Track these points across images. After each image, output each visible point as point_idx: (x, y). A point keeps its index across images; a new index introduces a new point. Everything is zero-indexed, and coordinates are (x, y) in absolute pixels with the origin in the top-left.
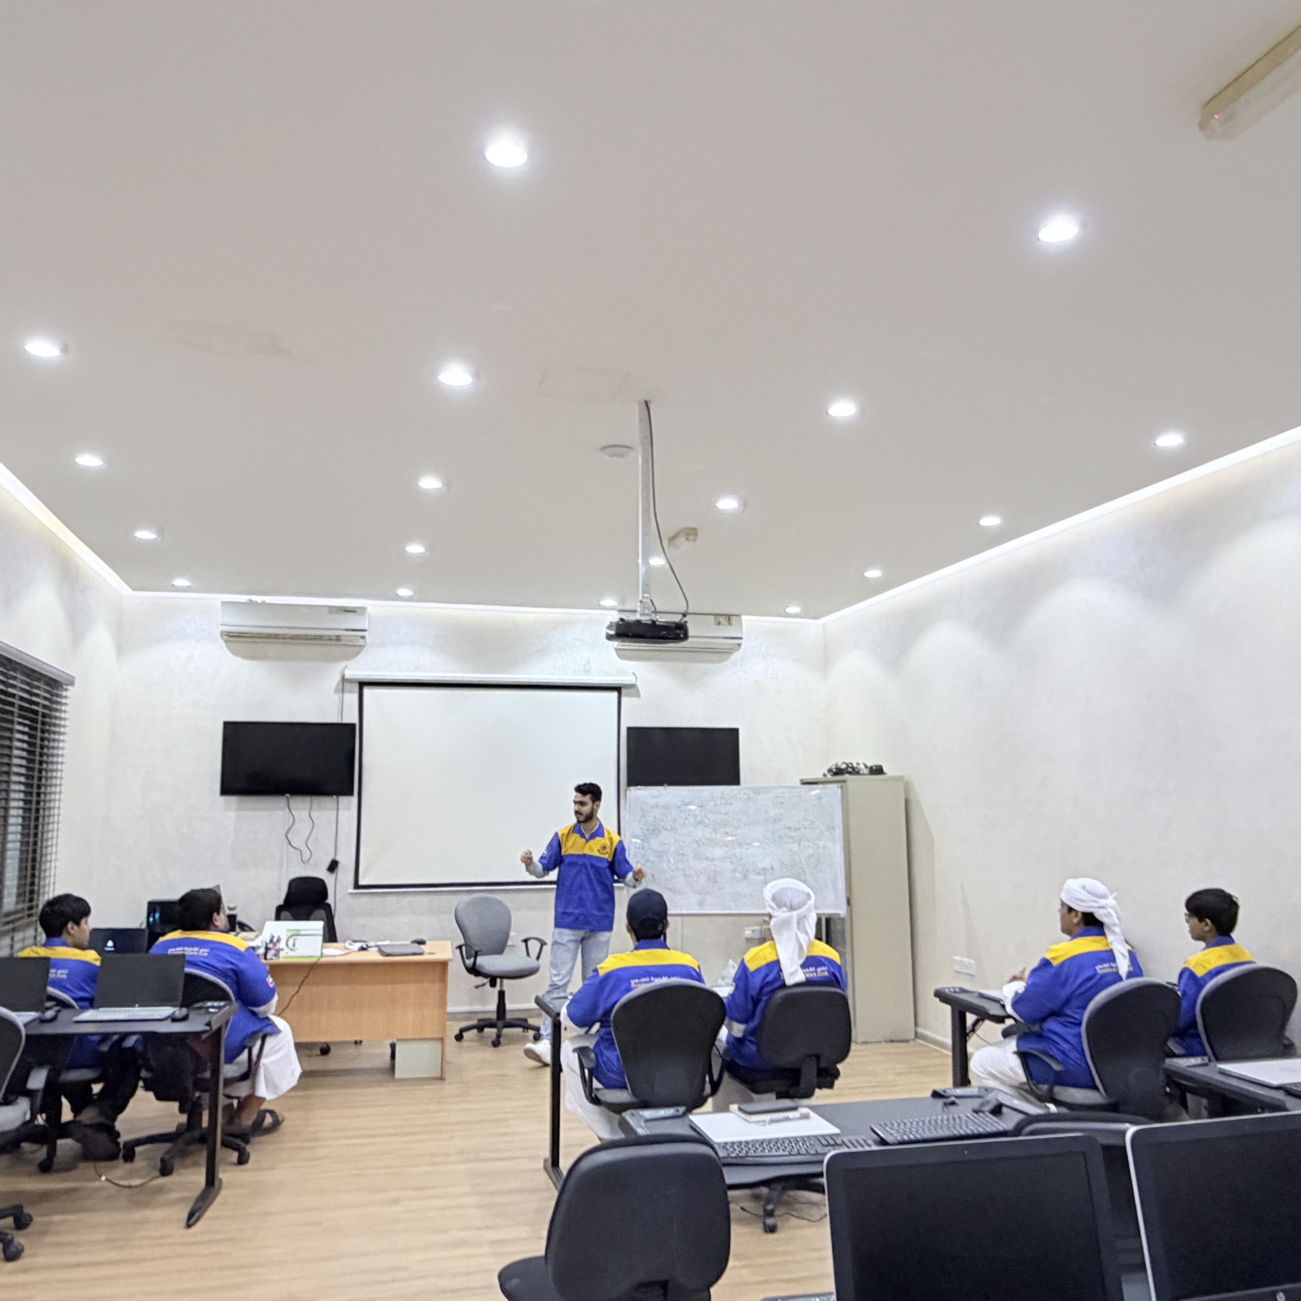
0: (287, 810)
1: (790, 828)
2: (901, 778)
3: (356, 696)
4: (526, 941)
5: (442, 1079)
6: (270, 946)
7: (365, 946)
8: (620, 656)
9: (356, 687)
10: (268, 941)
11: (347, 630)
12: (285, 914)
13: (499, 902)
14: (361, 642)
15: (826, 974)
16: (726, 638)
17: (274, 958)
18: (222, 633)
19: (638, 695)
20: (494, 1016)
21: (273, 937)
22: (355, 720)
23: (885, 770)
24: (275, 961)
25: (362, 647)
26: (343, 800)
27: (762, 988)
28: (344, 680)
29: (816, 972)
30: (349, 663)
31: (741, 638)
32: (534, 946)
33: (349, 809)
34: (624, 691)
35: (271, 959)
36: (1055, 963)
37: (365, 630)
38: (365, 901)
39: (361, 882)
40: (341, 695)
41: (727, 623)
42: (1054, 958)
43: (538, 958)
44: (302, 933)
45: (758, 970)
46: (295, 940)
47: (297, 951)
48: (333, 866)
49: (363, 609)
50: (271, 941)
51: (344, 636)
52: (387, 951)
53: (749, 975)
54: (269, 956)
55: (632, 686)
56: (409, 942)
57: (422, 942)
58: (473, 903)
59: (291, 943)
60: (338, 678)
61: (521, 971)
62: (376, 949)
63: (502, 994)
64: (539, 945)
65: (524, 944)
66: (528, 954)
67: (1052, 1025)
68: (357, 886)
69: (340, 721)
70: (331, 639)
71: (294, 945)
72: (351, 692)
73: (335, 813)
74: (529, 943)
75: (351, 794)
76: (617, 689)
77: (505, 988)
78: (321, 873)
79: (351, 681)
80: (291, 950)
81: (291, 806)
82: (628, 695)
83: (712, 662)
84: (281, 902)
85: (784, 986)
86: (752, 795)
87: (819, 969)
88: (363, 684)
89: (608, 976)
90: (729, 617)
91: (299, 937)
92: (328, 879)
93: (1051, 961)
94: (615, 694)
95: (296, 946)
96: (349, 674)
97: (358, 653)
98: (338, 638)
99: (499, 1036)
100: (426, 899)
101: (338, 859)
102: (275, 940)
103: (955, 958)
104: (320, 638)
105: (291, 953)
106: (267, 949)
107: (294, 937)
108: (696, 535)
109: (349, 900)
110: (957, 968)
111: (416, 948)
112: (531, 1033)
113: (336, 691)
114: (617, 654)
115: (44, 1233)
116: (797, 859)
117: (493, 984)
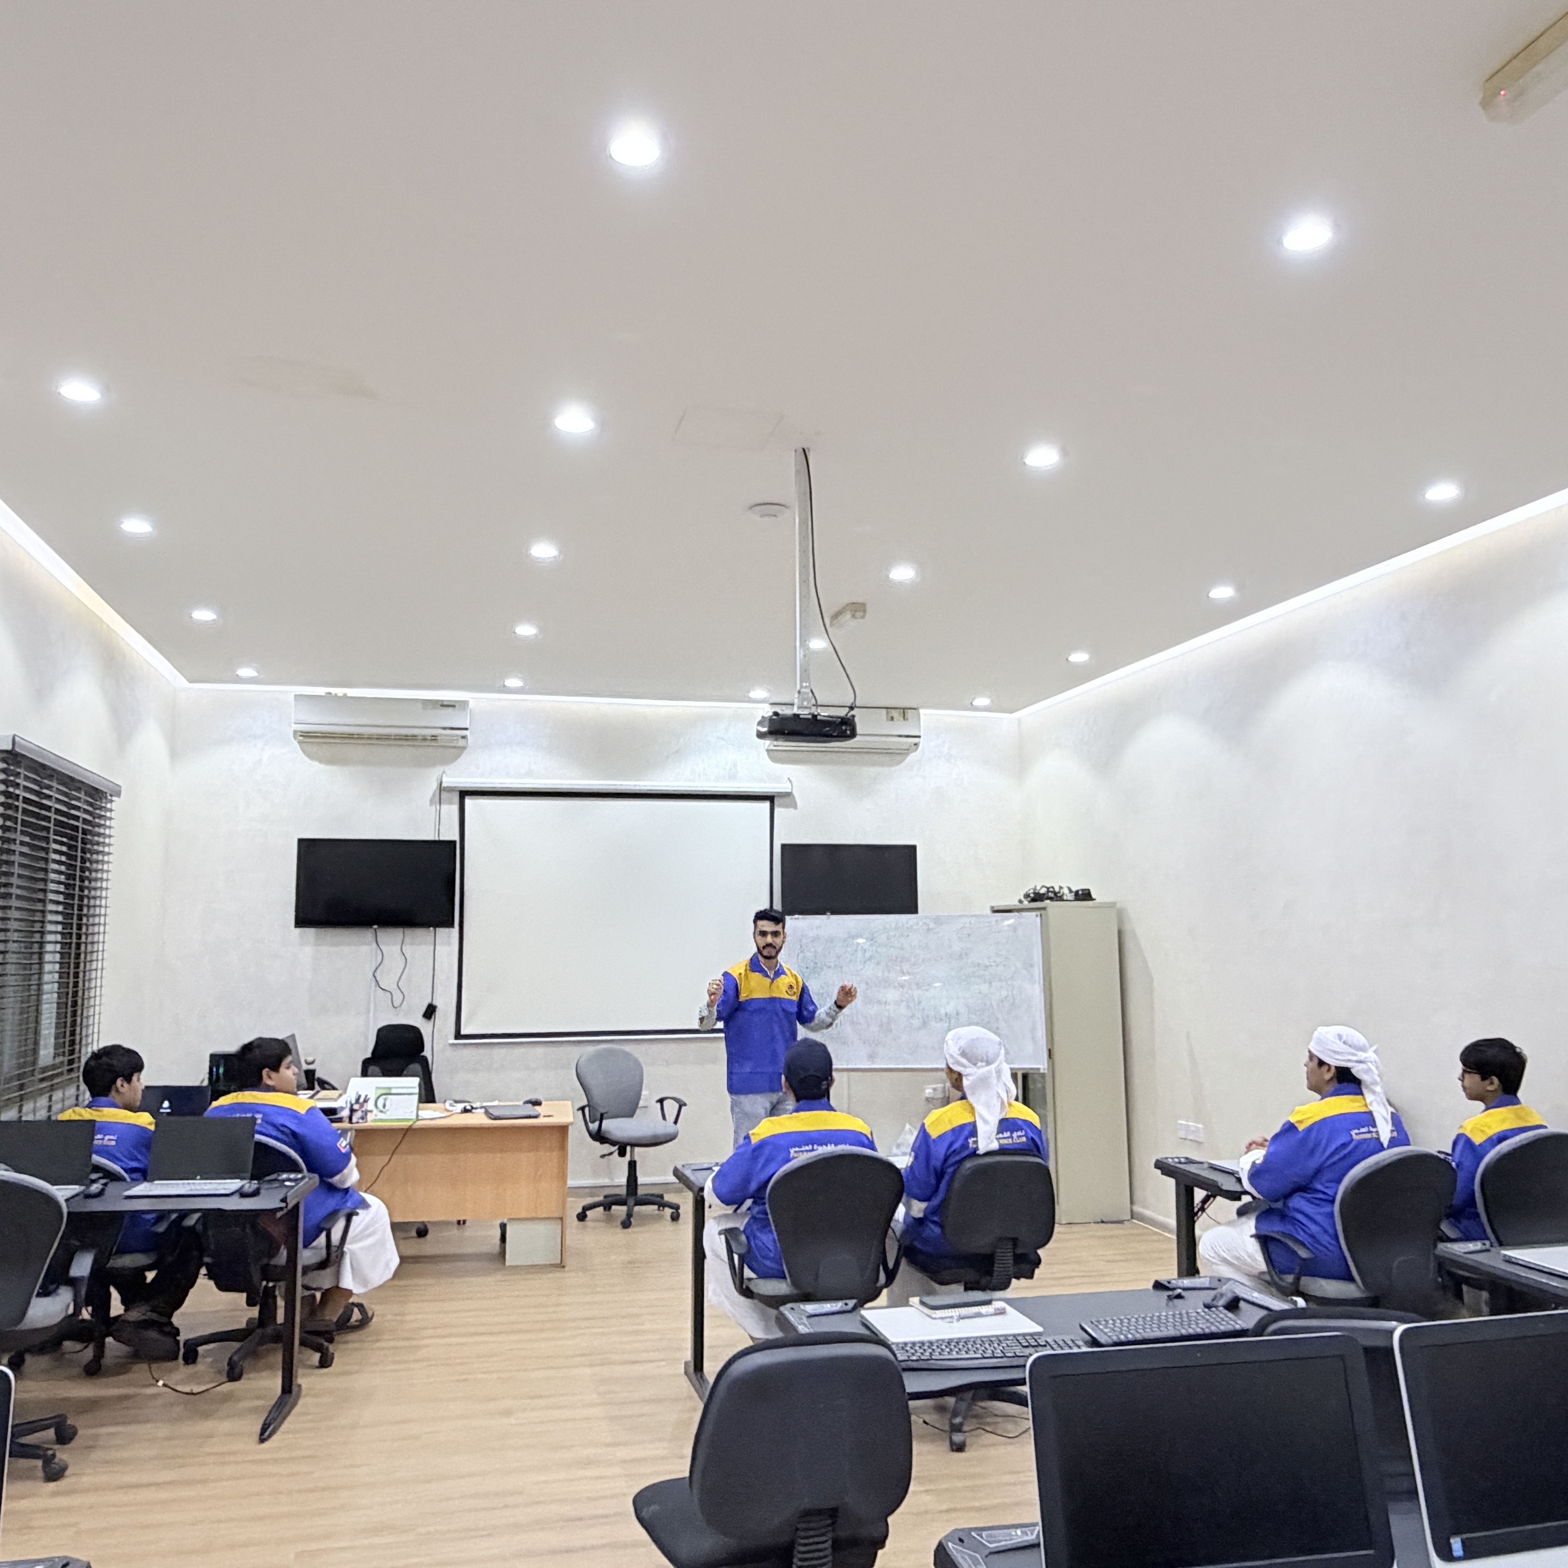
0: (374, 945)
1: (979, 965)
2: (1112, 905)
3: (455, 808)
4: (661, 1101)
5: (561, 1266)
6: (356, 1107)
7: (469, 1107)
8: (774, 760)
9: (456, 798)
10: (353, 1102)
11: (445, 728)
12: (372, 1069)
13: (627, 1055)
14: (461, 743)
15: (1024, 1139)
16: (900, 736)
17: (361, 1121)
18: (295, 732)
19: (794, 806)
20: (623, 1191)
21: (359, 1097)
22: (456, 837)
23: (1094, 896)
24: (362, 1125)
25: (464, 748)
26: (442, 932)
27: (946, 1159)
28: (441, 789)
29: (1012, 1137)
30: (447, 768)
31: (919, 737)
32: (671, 1108)
33: (449, 944)
34: (777, 801)
35: (357, 1123)
36: (1301, 1128)
37: (466, 729)
38: (469, 1054)
39: (463, 1032)
40: (438, 807)
41: (902, 719)
42: (1300, 1122)
43: (676, 1122)
44: (393, 1091)
45: (940, 1137)
46: (385, 1099)
47: (388, 1113)
48: (430, 1012)
49: (464, 704)
50: (357, 1101)
51: (441, 735)
52: (496, 1113)
53: (931, 1142)
54: (354, 1120)
55: (788, 795)
56: (521, 1103)
57: (537, 1103)
58: (598, 1056)
59: (381, 1102)
60: (434, 786)
61: (655, 1136)
62: (483, 1110)
63: (632, 1165)
64: (677, 1106)
65: (659, 1105)
66: (664, 1118)
67: (1298, 1202)
68: (458, 1035)
69: (437, 839)
70: (425, 739)
71: (384, 1106)
72: (450, 803)
73: (432, 947)
74: (665, 1103)
75: (451, 925)
76: (770, 798)
77: (636, 1158)
78: (416, 1020)
79: (450, 790)
80: (381, 1111)
81: (379, 940)
82: (780, 806)
83: (882, 764)
84: (369, 1055)
85: (974, 1154)
86: (932, 925)
87: (1015, 1135)
88: (464, 794)
89: (763, 1144)
90: (904, 711)
91: (390, 1097)
92: (425, 1028)
93: (1297, 1125)
94: (766, 805)
95: (387, 1107)
96: (447, 782)
97: (458, 756)
98: (434, 738)
99: (629, 1215)
100: (540, 1051)
101: (435, 1003)
102: (361, 1100)
103: (1180, 1122)
104: (414, 737)
105: (381, 1116)
106: (352, 1111)
107: (384, 1097)
108: (865, 611)
109: (449, 1053)
110: (1182, 1134)
111: (530, 1110)
112: (668, 1211)
113: (432, 802)
114: (770, 758)
115: (90, 1448)
116: (988, 1003)
117: (622, 1153)
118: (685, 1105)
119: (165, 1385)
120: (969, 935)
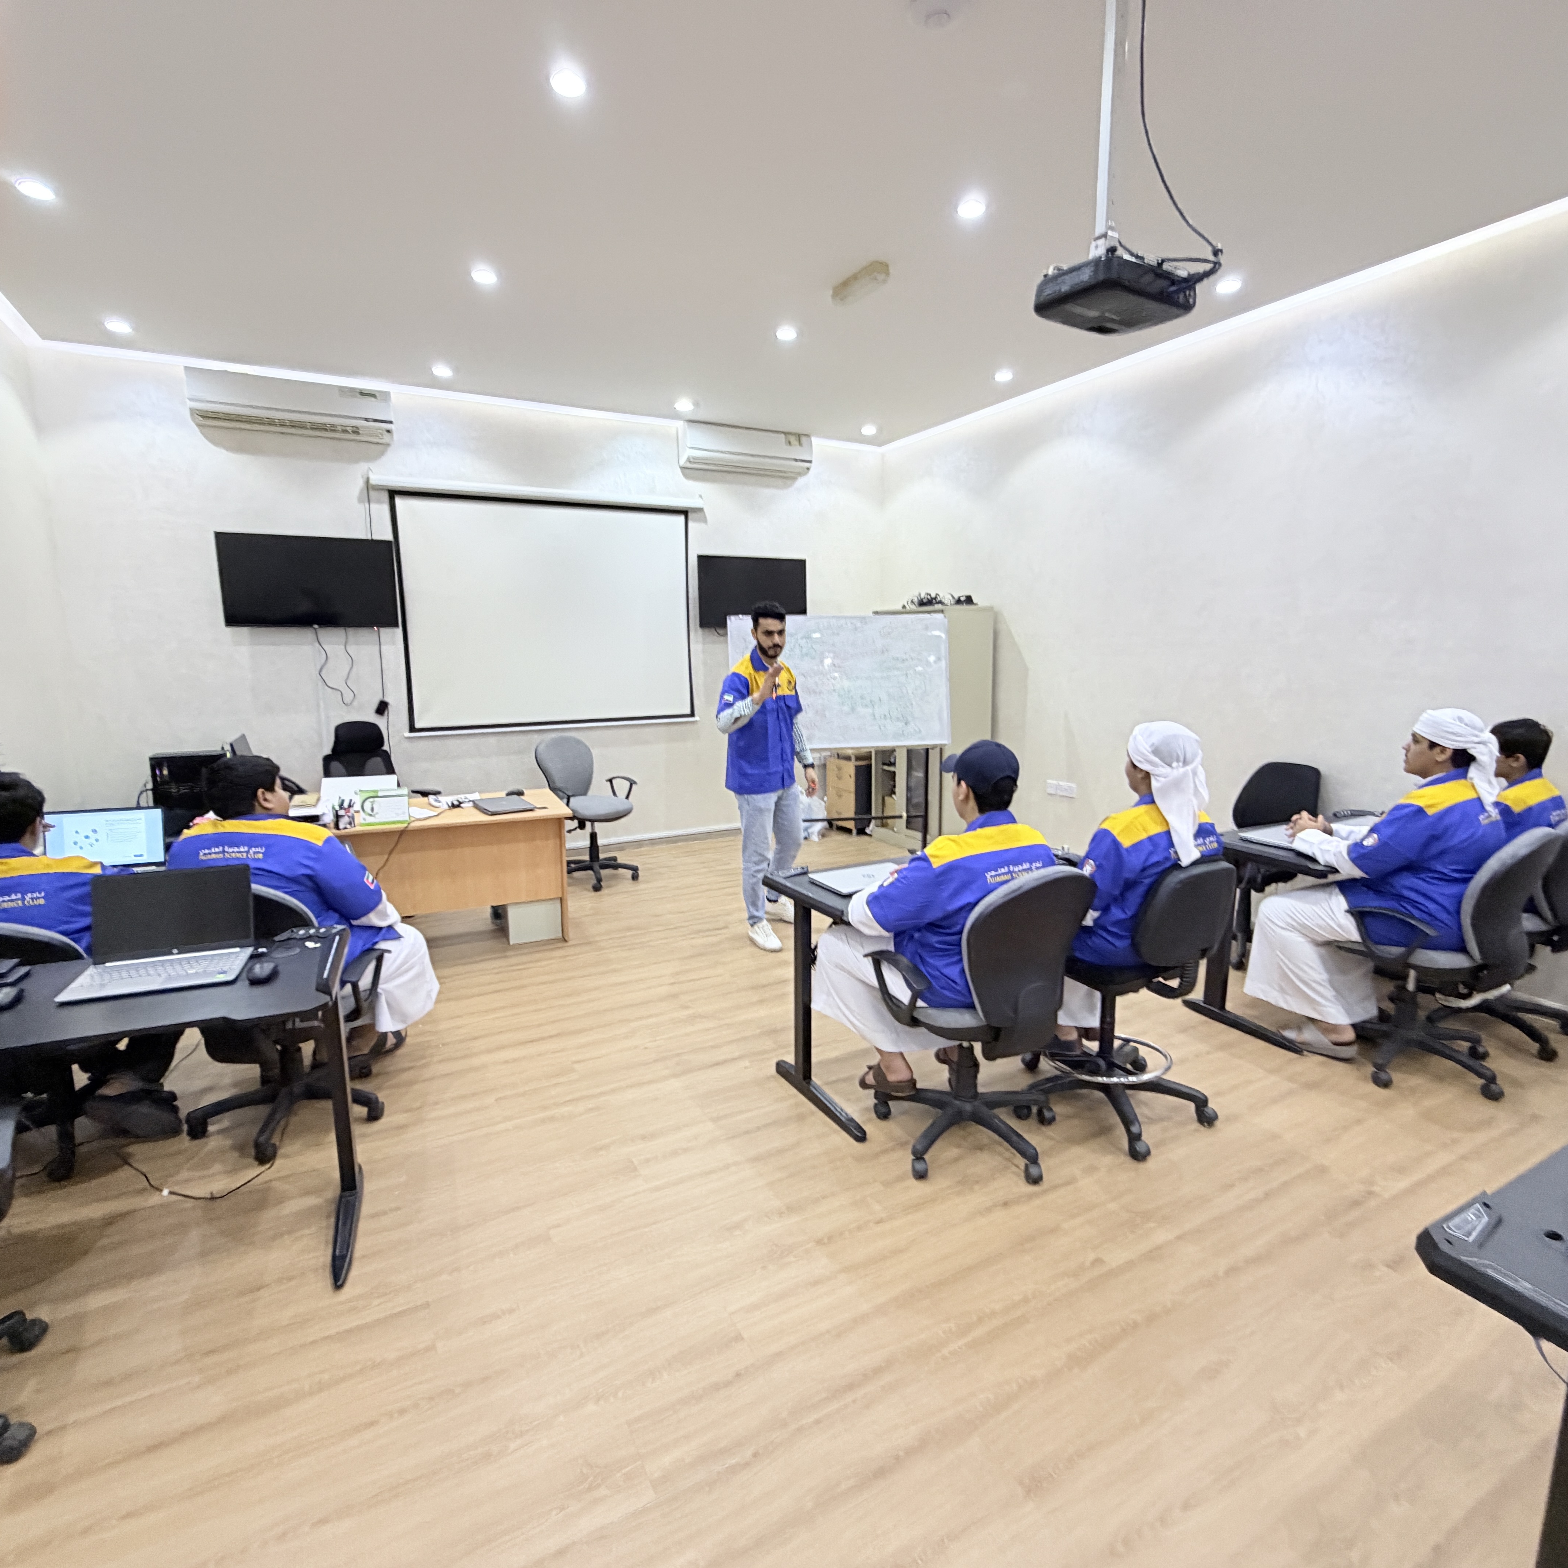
0: (317, 645)
1: (897, 659)
2: (990, 609)
3: (386, 508)
4: (610, 781)
5: (564, 940)
6: (342, 812)
7: (456, 803)
8: (686, 476)
9: (385, 496)
10: (337, 808)
11: (367, 420)
12: (335, 765)
13: (579, 742)
14: (386, 438)
15: (1215, 845)
16: (796, 460)
17: (348, 826)
18: (193, 411)
19: (705, 520)
20: (587, 858)
21: (343, 801)
22: (389, 537)
23: (975, 601)
24: (351, 830)
25: (388, 445)
26: (386, 632)
27: (1144, 869)
28: (369, 487)
29: (1205, 844)
30: (372, 465)
31: (810, 462)
32: (622, 786)
33: (394, 643)
34: (690, 515)
35: (345, 828)
36: (1430, 812)
37: (391, 422)
38: (424, 745)
39: (418, 725)
40: (367, 505)
41: (797, 443)
42: (1430, 806)
43: (627, 797)
44: (380, 794)
45: (1136, 846)
46: (372, 803)
47: (377, 816)
48: (382, 708)
49: (386, 396)
50: (341, 806)
51: (362, 427)
52: (492, 809)
53: (1125, 853)
54: (341, 826)
55: (700, 510)
56: (503, 794)
57: (520, 793)
58: (556, 743)
59: (367, 806)
60: (361, 483)
61: (618, 812)
62: (471, 804)
63: (593, 837)
64: (628, 784)
65: (609, 783)
66: (614, 793)
68: (412, 729)
69: (369, 538)
70: (345, 431)
71: (372, 809)
72: (379, 502)
73: (377, 647)
74: (614, 781)
75: (397, 625)
76: (685, 512)
77: (597, 830)
78: (370, 717)
79: (379, 488)
80: (371, 815)
81: (321, 640)
82: (695, 521)
83: (776, 487)
84: (327, 750)
86: (859, 624)
87: (1207, 840)
88: (393, 494)
89: (951, 868)
90: (799, 436)
91: (376, 799)
92: (380, 722)
93: (1426, 810)
94: (681, 518)
95: (375, 811)
96: (375, 479)
97: (382, 453)
98: (356, 430)
99: (599, 880)
100: (492, 740)
101: (386, 699)
102: (346, 805)
103: (1049, 781)
104: (333, 428)
105: (370, 820)
106: (338, 817)
107: (371, 800)
108: (887, 274)
109: (406, 744)
110: (1052, 791)
111: (515, 802)
112: (629, 873)
113: (360, 500)
114: (682, 472)
116: (905, 691)
117: (582, 826)
118: (635, 783)
119: (171, 1193)
120: (889, 633)
